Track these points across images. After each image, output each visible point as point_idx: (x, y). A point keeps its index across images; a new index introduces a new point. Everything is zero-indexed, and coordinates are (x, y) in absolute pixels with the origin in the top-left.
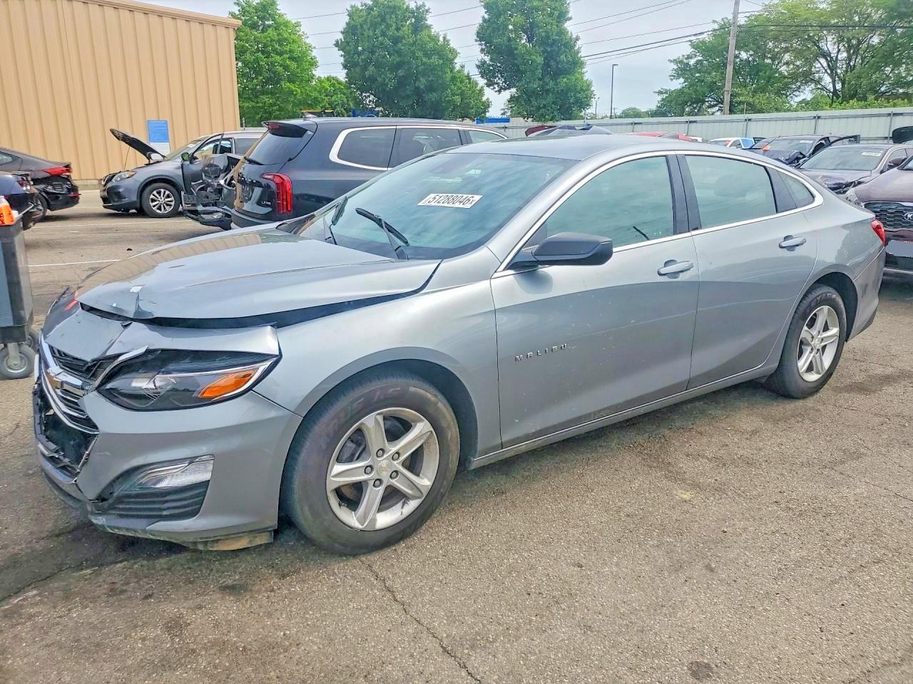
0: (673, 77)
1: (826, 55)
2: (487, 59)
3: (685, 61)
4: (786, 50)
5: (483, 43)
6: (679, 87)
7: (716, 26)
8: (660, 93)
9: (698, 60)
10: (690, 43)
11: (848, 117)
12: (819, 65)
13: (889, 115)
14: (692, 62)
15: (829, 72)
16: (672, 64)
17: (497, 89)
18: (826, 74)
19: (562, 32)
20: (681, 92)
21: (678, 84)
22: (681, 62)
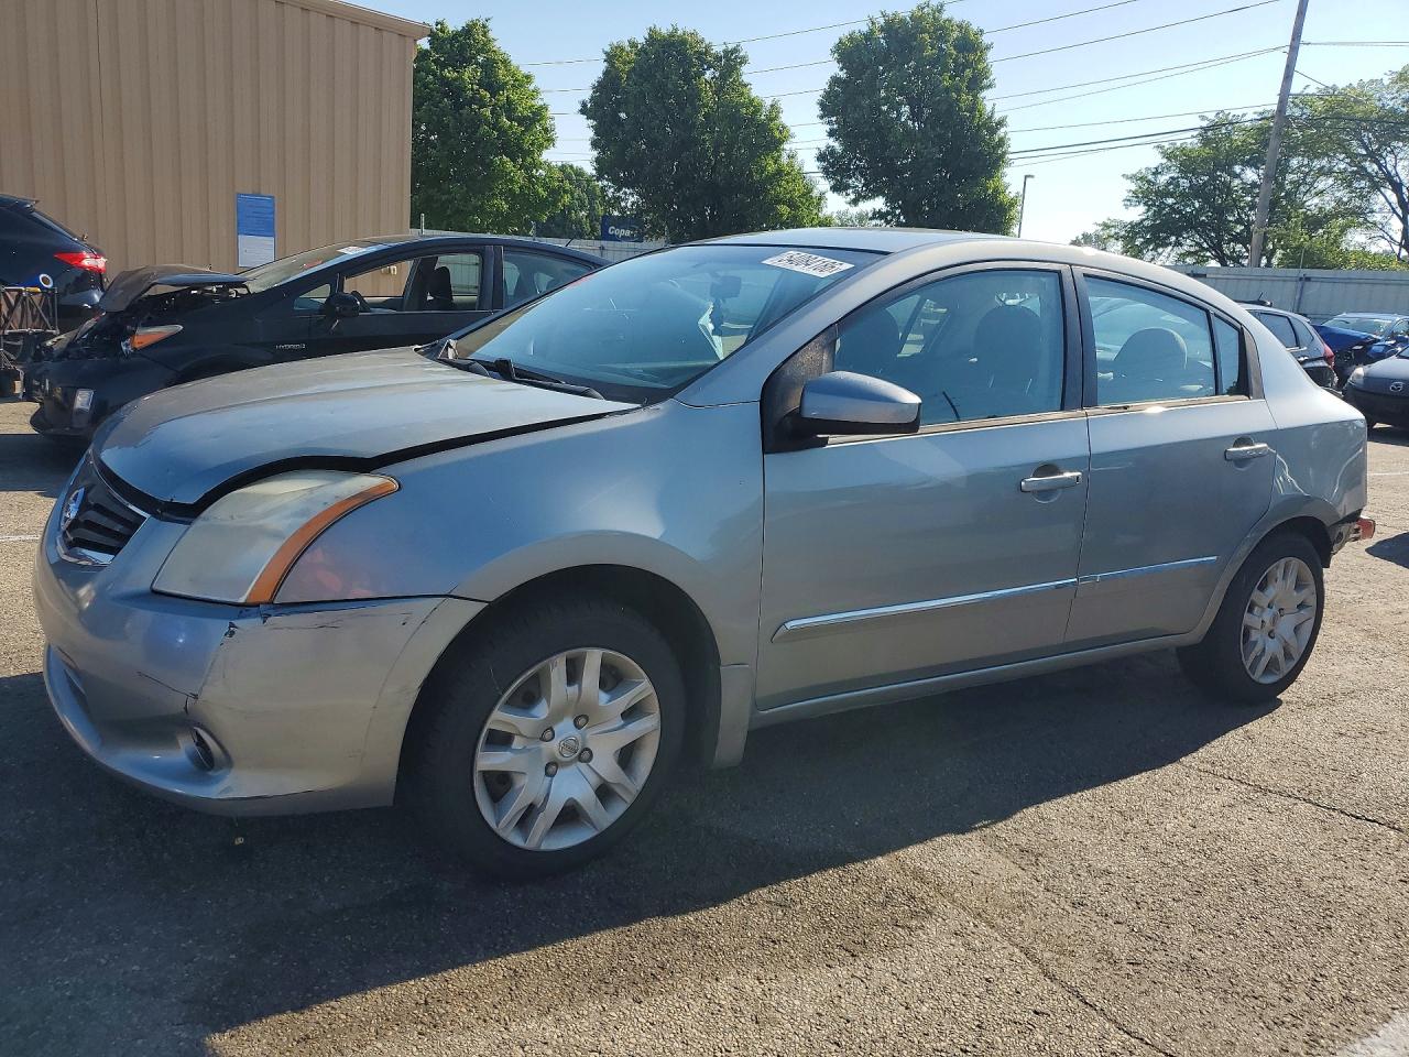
0: (1128, 202)
1: (1395, 185)
2: (837, 146)
3: (1151, 178)
4: (1322, 172)
5: (834, 119)
6: (1137, 219)
7: (1205, 124)
9: (1171, 178)
10: (1159, 150)
12: (1382, 198)
14: (1163, 179)
15: (1399, 211)
16: (1129, 181)
17: (853, 196)
18: (1397, 215)
19: (974, 107)
21: (1136, 213)
22: (1144, 179)
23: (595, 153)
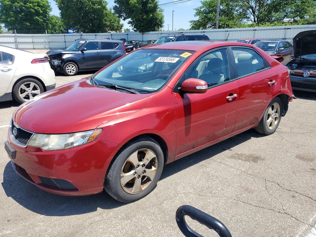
0: (195, 15)
1: (252, 8)
2: (117, 5)
3: (200, 9)
6: (198, 19)
8: (191, 22)
9: (204, 9)
10: (201, 2)
11: (267, 30)
12: (249, 11)
13: (285, 29)
14: (202, 10)
15: (252, 13)
16: (195, 10)
18: (252, 15)
20: (198, 21)
21: (197, 18)
22: (198, 10)
23: (60, 11)
